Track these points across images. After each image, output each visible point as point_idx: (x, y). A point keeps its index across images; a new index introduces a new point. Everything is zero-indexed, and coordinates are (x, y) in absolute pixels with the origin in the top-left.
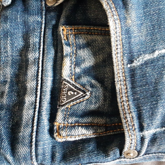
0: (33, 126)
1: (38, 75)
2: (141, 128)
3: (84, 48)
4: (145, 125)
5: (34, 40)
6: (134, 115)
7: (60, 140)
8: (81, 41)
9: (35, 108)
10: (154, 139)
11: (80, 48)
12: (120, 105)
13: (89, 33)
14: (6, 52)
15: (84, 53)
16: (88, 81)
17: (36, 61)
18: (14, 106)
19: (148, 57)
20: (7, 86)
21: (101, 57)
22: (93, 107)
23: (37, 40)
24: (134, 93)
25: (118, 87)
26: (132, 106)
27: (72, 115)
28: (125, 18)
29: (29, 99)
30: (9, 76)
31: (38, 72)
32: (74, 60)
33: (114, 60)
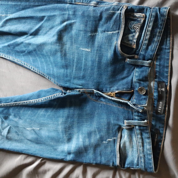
0: (150, 20)
1: (146, 35)
2: (120, 13)
3: (130, 40)
4: (119, 14)
5: (144, 47)
6: (121, 17)
7: (144, 14)
8: (130, 42)
9: (149, 25)
10: (118, 10)
11: (131, 40)
12: (124, 21)
13: (128, 44)
14: (155, 46)
15: (131, 38)
16: (132, 30)
17: (146, 40)
18: (156, 28)
19: (114, 32)
20: (157, 35)
21: (126, 36)
22: (132, 22)
23: (144, 46)
24: (120, 23)
25: (124, 26)
26: (121, 20)
27: (139, 21)
28: (116, 43)
29: (150, 29)
30: (156, 38)
31: (146, 36)
32: (134, 37)
33: (122, 34)
